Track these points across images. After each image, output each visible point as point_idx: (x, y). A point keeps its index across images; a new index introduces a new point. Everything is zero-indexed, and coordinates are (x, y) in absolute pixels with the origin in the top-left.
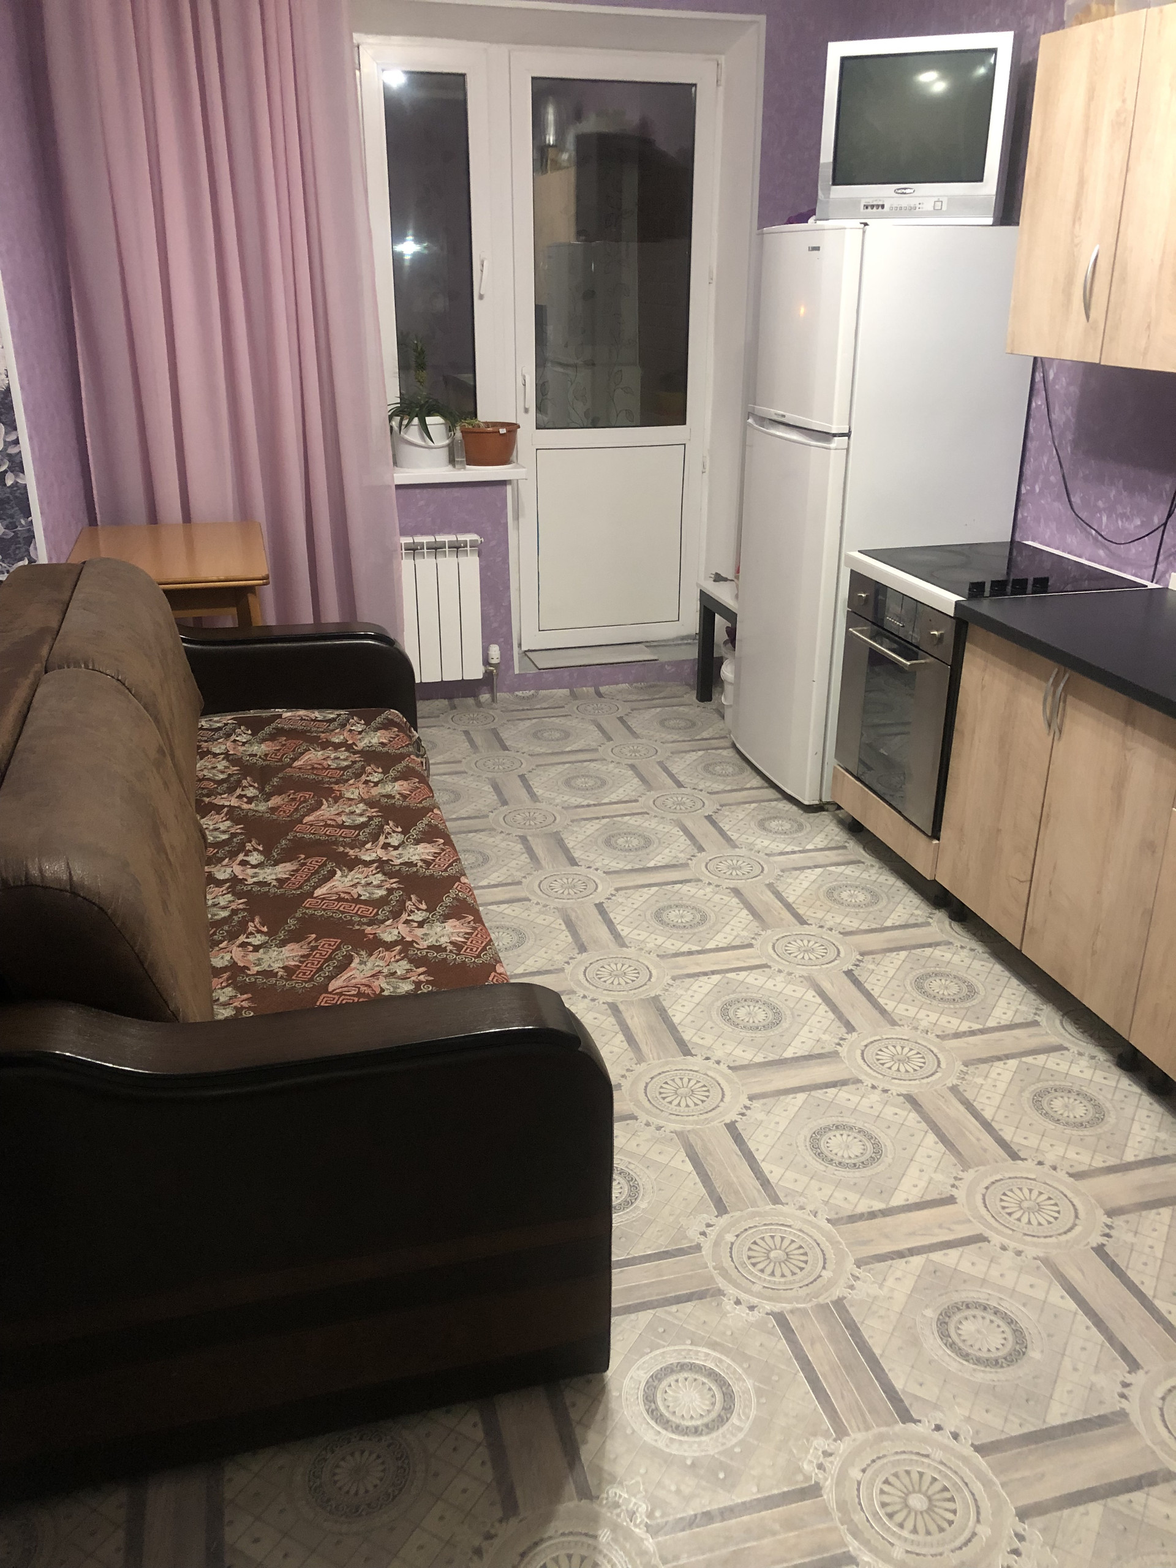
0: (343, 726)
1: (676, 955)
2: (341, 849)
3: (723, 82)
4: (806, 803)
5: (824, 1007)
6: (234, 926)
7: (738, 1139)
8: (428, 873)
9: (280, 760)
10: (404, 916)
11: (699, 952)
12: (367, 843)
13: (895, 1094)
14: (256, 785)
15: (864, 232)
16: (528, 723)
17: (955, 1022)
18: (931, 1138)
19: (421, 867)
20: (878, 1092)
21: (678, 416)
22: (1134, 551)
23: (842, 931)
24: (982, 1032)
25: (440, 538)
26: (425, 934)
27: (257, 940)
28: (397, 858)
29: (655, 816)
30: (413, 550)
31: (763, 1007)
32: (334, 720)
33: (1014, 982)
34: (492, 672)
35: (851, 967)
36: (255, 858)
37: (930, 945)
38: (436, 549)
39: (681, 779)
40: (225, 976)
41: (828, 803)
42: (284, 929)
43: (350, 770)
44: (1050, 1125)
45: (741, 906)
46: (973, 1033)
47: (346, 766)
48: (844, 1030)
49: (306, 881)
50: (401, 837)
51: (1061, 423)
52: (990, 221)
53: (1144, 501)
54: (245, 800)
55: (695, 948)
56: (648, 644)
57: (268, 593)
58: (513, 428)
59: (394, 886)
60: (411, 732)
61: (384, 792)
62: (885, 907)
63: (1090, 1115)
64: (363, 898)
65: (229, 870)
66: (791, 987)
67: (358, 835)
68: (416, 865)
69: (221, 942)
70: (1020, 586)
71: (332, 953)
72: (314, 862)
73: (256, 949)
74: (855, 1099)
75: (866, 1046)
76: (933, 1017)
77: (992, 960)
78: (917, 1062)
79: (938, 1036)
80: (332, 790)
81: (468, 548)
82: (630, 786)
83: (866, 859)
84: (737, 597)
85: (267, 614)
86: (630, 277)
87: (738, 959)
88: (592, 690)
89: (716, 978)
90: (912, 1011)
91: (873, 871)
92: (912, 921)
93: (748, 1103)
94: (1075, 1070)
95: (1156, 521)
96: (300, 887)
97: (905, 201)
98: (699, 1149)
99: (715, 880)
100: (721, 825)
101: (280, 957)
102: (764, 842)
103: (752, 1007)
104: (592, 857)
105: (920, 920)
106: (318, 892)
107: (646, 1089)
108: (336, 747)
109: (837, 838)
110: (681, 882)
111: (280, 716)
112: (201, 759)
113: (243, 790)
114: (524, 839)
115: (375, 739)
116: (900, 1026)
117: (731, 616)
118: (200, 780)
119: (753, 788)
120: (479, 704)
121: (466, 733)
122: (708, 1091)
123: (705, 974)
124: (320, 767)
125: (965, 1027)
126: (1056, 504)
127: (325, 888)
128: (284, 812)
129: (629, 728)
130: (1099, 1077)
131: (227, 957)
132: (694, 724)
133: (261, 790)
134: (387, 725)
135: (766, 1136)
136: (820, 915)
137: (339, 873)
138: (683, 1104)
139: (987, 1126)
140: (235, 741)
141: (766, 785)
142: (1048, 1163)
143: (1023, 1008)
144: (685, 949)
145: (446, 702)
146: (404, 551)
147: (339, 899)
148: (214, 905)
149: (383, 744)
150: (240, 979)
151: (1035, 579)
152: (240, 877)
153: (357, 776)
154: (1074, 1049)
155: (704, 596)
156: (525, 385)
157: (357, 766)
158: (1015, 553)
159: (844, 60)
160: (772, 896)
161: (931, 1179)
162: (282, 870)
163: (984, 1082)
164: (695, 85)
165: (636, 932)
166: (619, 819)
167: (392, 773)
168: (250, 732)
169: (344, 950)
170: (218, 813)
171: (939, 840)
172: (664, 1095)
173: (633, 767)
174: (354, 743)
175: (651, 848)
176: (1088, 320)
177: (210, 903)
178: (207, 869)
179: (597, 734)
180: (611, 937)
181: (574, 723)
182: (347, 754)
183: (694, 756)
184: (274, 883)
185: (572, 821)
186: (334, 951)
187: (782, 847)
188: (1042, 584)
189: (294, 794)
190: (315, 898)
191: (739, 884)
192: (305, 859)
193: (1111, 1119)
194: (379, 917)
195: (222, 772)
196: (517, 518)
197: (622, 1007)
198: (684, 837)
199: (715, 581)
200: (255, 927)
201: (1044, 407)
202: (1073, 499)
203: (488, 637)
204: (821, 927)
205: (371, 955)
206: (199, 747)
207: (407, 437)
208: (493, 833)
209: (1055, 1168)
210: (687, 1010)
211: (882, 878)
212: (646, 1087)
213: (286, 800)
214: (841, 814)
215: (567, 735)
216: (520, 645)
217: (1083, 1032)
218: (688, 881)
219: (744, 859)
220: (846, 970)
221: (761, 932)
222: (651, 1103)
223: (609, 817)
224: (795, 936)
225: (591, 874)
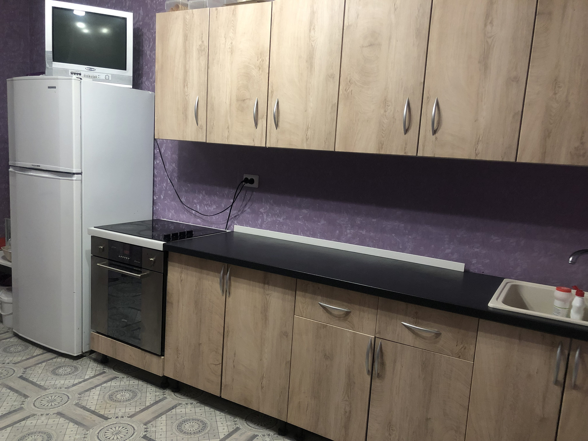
4: (75, 355)
15: (80, 82)
22: (214, 218)
23: (129, 416)
33: (218, 412)
35: (144, 434)
37: (173, 408)
41: (86, 352)
45: (67, 421)
51: (171, 170)
52: (131, 87)
53: (216, 198)
62: (141, 396)
70: (183, 235)
77: (203, 406)
83: (118, 375)
91: (125, 380)
92: (157, 399)
95: (227, 207)
97: (91, 74)
100: (30, 379)
102: (61, 382)
105: (161, 397)
110: (24, 419)
119: (39, 355)
126: (173, 203)
136: (113, 411)
141: (44, 351)
151: (187, 231)
154: (260, 434)
158: (154, 224)
159: (54, 8)
160: (82, 410)
171: (164, 356)
176: (197, 125)
187: (72, 382)
188: (190, 234)
191: (60, 409)
198: (12, 392)
201: (161, 163)
204: (117, 417)
214: (93, 356)
217: (258, 425)
218: (28, 417)
219: (55, 395)
220: (143, 436)
221: (87, 432)
224: (107, 428)
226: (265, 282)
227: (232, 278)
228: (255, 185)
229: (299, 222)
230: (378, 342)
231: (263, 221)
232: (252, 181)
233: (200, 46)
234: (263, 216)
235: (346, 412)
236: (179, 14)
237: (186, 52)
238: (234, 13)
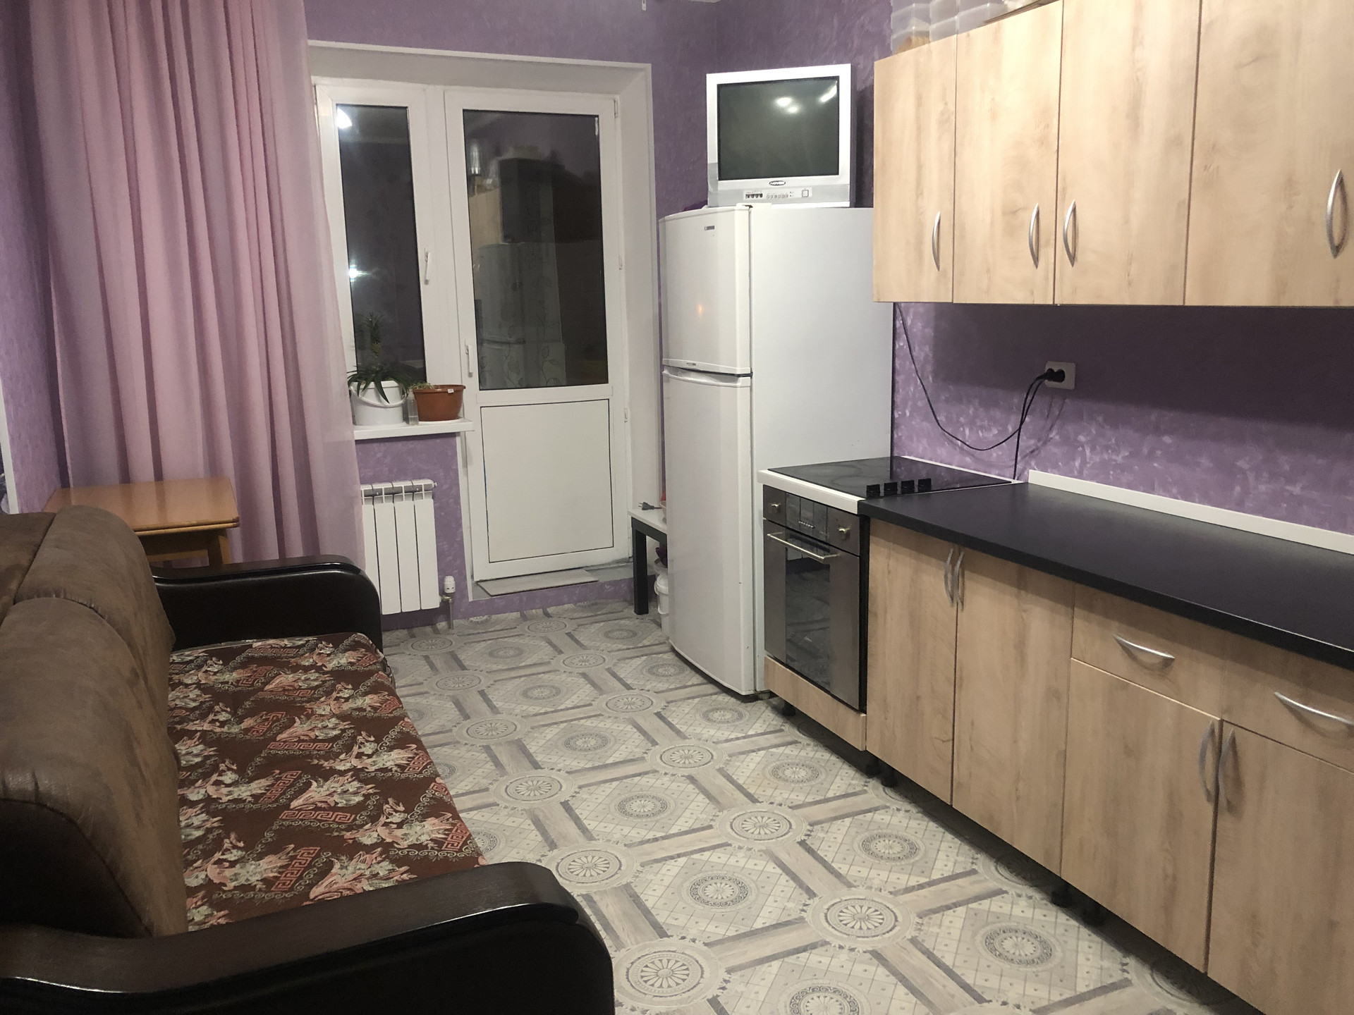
0: (312, 650)
1: (642, 843)
2: (316, 762)
3: (619, 114)
4: (743, 693)
5: (785, 877)
6: (209, 844)
7: (722, 1012)
8: (403, 776)
9: (252, 685)
10: (383, 819)
11: (663, 838)
12: (341, 754)
13: (861, 951)
14: (229, 709)
15: (750, 213)
16: (483, 644)
17: (904, 878)
18: (901, 990)
19: (396, 771)
20: (845, 951)
21: (602, 377)
22: (995, 455)
23: (790, 805)
24: (931, 883)
25: (396, 485)
26: (405, 834)
27: (234, 855)
28: (371, 765)
29: (609, 717)
30: (372, 496)
31: (729, 883)
32: (303, 646)
33: (949, 836)
34: (448, 600)
35: (803, 838)
36: (229, 777)
37: (869, 811)
38: (393, 494)
39: (629, 682)
40: (201, 894)
41: (762, 692)
42: (261, 842)
43: (321, 689)
44: (1006, 966)
45: (697, 791)
46: (921, 887)
47: (317, 685)
48: (805, 896)
49: (281, 795)
50: (374, 745)
51: (922, 358)
52: (848, 204)
53: (997, 414)
54: (218, 724)
55: (659, 835)
56: (587, 569)
57: (236, 534)
58: (459, 389)
59: (371, 791)
60: (376, 652)
61: (354, 706)
62: (825, 780)
63: (1039, 952)
64: (339, 805)
65: (202, 791)
66: (752, 862)
67: (332, 747)
68: (391, 770)
69: (195, 861)
70: (908, 487)
71: (311, 862)
72: (288, 777)
73: (233, 864)
74: (826, 960)
75: (828, 909)
76: (884, 875)
77: (926, 819)
78: (876, 919)
79: (891, 893)
80: (303, 709)
81: (423, 492)
82: (584, 692)
83: (802, 738)
84: (665, 520)
85: (235, 553)
86: (550, 270)
87: (700, 840)
88: (540, 611)
89: (682, 860)
90: (864, 872)
91: (809, 749)
92: (851, 791)
93: (727, 977)
94: (1017, 911)
95: (1010, 429)
96: (277, 800)
97: (778, 191)
99: (670, 770)
100: (670, 719)
101: (259, 870)
102: (710, 732)
103: (719, 884)
104: (555, 759)
105: (858, 789)
106: (294, 804)
107: (627, 975)
108: (306, 669)
109: (775, 722)
110: (639, 775)
111: (250, 646)
112: (173, 690)
113: (215, 715)
114: (487, 749)
115: (343, 660)
116: (855, 887)
117: (661, 537)
118: (172, 709)
119: (695, 685)
120: (436, 631)
121: (426, 658)
122: (687, 969)
123: (672, 858)
124: (291, 688)
125: (913, 881)
126: (925, 424)
127: (303, 799)
128: (258, 731)
129: (577, 642)
130: (1039, 914)
131: (202, 875)
132: (635, 634)
133: (234, 714)
134: (355, 647)
135: (748, 1007)
136: (769, 792)
137: (315, 784)
138: (665, 985)
139: (949, 972)
140: (206, 671)
141: (705, 681)
142: (1011, 1002)
143: (960, 859)
144: (650, 836)
145: (405, 632)
146: (363, 497)
147: (317, 809)
148: (188, 826)
149: (351, 664)
150: (215, 896)
151: (919, 480)
152: (215, 796)
153: (328, 694)
154: (1012, 892)
155: (635, 522)
156: (468, 354)
157: (327, 684)
158: (895, 470)
159: (720, 87)
160: (724, 780)
162: (257, 787)
163: (938, 930)
164: (598, 116)
165: (603, 824)
166: (576, 722)
167: (362, 689)
168: (221, 662)
169: (325, 856)
170: (191, 738)
171: (866, 713)
172: (645, 979)
173: (584, 675)
174: (323, 665)
175: (609, 745)
176: (938, 268)
177: (183, 824)
178: (180, 792)
179: (549, 649)
180: (578, 831)
181: (527, 640)
182: (317, 675)
183: (638, 661)
184: (250, 799)
185: (532, 728)
186: (313, 859)
187: (727, 735)
188: (926, 484)
189: (266, 714)
190: (292, 810)
191: (693, 772)
192: (280, 774)
193: (1058, 953)
194: (357, 822)
195: (194, 700)
196: (466, 465)
197: (596, 898)
198: (638, 734)
199: (643, 509)
200: (231, 843)
201: (906, 347)
202: (938, 418)
203: (442, 573)
204: (772, 803)
205: (351, 859)
206: (171, 679)
207: (365, 399)
208: (458, 745)
209: (1018, 1007)
210: (659, 893)
211: (819, 755)
212: (628, 972)
213: (259, 721)
214: (774, 701)
215: (520, 652)
216: (472, 577)
217: (1017, 875)
218: (646, 773)
219: (694, 749)
220: (800, 840)
221: (718, 813)
222: (634, 987)
223: (565, 722)
224: (750, 815)
225: (554, 775)
226: (1021, 585)
227: (966, 573)
228: (1069, 383)
229: (1156, 465)
230: (1229, 731)
231: (1084, 462)
232: (1059, 376)
233: (943, 113)
234: (1084, 450)
235: (1166, 876)
236: (909, 56)
237: (920, 128)
238: (997, 37)
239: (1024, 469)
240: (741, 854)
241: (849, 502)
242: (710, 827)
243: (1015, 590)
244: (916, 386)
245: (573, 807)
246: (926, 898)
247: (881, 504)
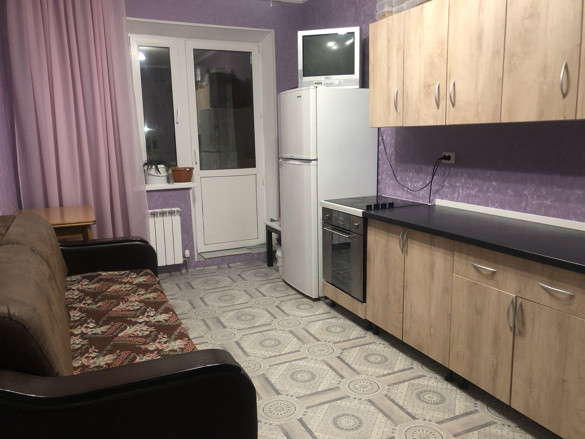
0: (127, 276)
1: (270, 357)
2: (129, 319)
3: (261, 52)
4: (314, 297)
5: (331, 371)
6: (82, 351)
7: (304, 425)
8: (167, 324)
9: (102, 289)
10: (158, 341)
11: (279, 355)
12: (140, 316)
13: (364, 400)
14: (91, 299)
15: (316, 90)
16: (202, 279)
17: (382, 371)
18: (381, 415)
19: (164, 322)
20: (357, 400)
21: (252, 165)
22: (421, 193)
23: (334, 342)
24: (393, 373)
25: (164, 210)
26: (168, 346)
27: (94, 355)
28: (153, 320)
29: (256, 308)
30: (154, 215)
31: (307, 373)
32: (124, 274)
33: (401, 354)
34: (186, 260)
35: (339, 355)
36: (91, 325)
37: (368, 344)
38: (163, 214)
39: (264, 294)
40: (79, 370)
41: (322, 297)
42: (105, 350)
43: (131, 291)
44: (426, 405)
45: (294, 337)
46: (389, 374)
47: (130, 289)
48: (340, 378)
49: (114, 331)
50: (154, 312)
51: (390, 153)
52: (358, 87)
53: (423, 176)
54: (87, 305)
55: (277, 354)
56: (247, 248)
57: (94, 228)
58: (191, 169)
59: (153, 330)
60: (155, 277)
61: (146, 297)
62: (348, 332)
63: (439, 400)
64: (139, 335)
65: (80, 330)
66: (317, 365)
67: (136, 313)
68: (162, 322)
69: (77, 357)
70: (384, 206)
71: (127, 357)
72: (117, 325)
73: (93, 358)
74: (348, 404)
75: (350, 383)
76: (373, 370)
77: (392, 347)
78: (370, 387)
79: (376, 377)
80: (124, 299)
81: (176, 213)
82: (245, 298)
83: (339, 315)
84: (280, 226)
85: (94, 235)
86: (231, 121)
87: (295, 356)
88: (226, 265)
89: (287, 364)
90: (365, 369)
91: (342, 320)
92: (359, 336)
93: (306, 410)
94: (430, 383)
95: (428, 182)
96: (112, 334)
97: (328, 81)
98: (288, 431)
99: (282, 328)
100: (282, 308)
101: (104, 360)
102: (299, 313)
103: (303, 374)
104: (232, 324)
105: (363, 335)
106: (120, 335)
107: (263, 410)
108: (125, 283)
109: (327, 309)
110: (269, 330)
111: (101, 274)
112: (67, 292)
113: (86, 301)
114: (203, 320)
115: (141, 280)
116: (361, 374)
117: (278, 233)
118: (67, 299)
119: (293, 295)
120: (181, 274)
121: (177, 284)
122: (289, 407)
123: (282, 363)
124: (119, 291)
125: (386, 372)
126: (392, 181)
127: (123, 333)
128: (104, 307)
129: (242, 278)
130: (439, 385)
131: (80, 362)
132: (267, 275)
133: (94, 301)
134: (146, 274)
135: (315, 422)
136: (324, 337)
137: (128, 327)
138: (279, 413)
139: (401, 408)
140: (82, 284)
141: (297, 293)
142: (427, 419)
143: (406, 363)
144: (273, 355)
145: (168, 274)
146: (150, 215)
147: (129, 337)
148: (74, 344)
149: (145, 281)
150: (85, 370)
151: (389, 203)
152: (85, 332)
153: (134, 293)
154: (428, 376)
155: (267, 227)
156: (195, 154)
157: (134, 289)
158: (378, 200)
159: (303, 37)
160: (305, 332)
161: (384, 431)
162: (104, 329)
163: (397, 392)
164: (251, 52)
165: (253, 350)
166: (242, 310)
167: (149, 291)
168: (88, 281)
169: (133, 355)
170: (75, 310)
171: (366, 303)
172: (271, 411)
173: (245, 291)
174: (132, 282)
175: (256, 319)
176: (397, 112)
177: (72, 343)
178: (70, 330)
179: (230, 280)
180: (243, 353)
181: (220, 277)
182: (130, 285)
183: (268, 285)
184: (100, 333)
185: (223, 312)
186: (128, 356)
187: (306, 314)
188: (391, 205)
189: (108, 301)
190: (119, 337)
191: (292, 329)
192: (113, 324)
193: (448, 400)
194: (147, 342)
195: (76, 295)
196: (194, 203)
198: (268, 314)
199: (271, 221)
200: (92, 350)
201: (383, 149)
202: (397, 179)
203: (184, 248)
204: (326, 341)
205: (144, 356)
206: (66, 287)
207: (151, 173)
208: (191, 319)
209: (430, 421)
210: (277, 377)
211: (346, 322)
212: (263, 409)
213: (104, 303)
214: (327, 301)
215: (218, 282)
216: (197, 251)
217: (430, 370)
218: (272, 330)
219: (293, 320)
221: (303, 346)
222: (266, 415)
223: (237, 309)
224: (316, 346)
225: (232, 331)
226: (432, 244)
227: (409, 240)
228: (452, 161)
229: (489, 194)
230: (519, 300)
231: (459, 195)
232: (448, 158)
233: (398, 45)
234: (459, 190)
235: (493, 365)
236: (384, 21)
237: (389, 52)
238: (421, 12)
239: (433, 200)
240: (312, 362)
241: (359, 212)
242: (299, 351)
243: (429, 246)
244: (388, 165)
245: (241, 343)
246: (392, 378)
247: (373, 212)
